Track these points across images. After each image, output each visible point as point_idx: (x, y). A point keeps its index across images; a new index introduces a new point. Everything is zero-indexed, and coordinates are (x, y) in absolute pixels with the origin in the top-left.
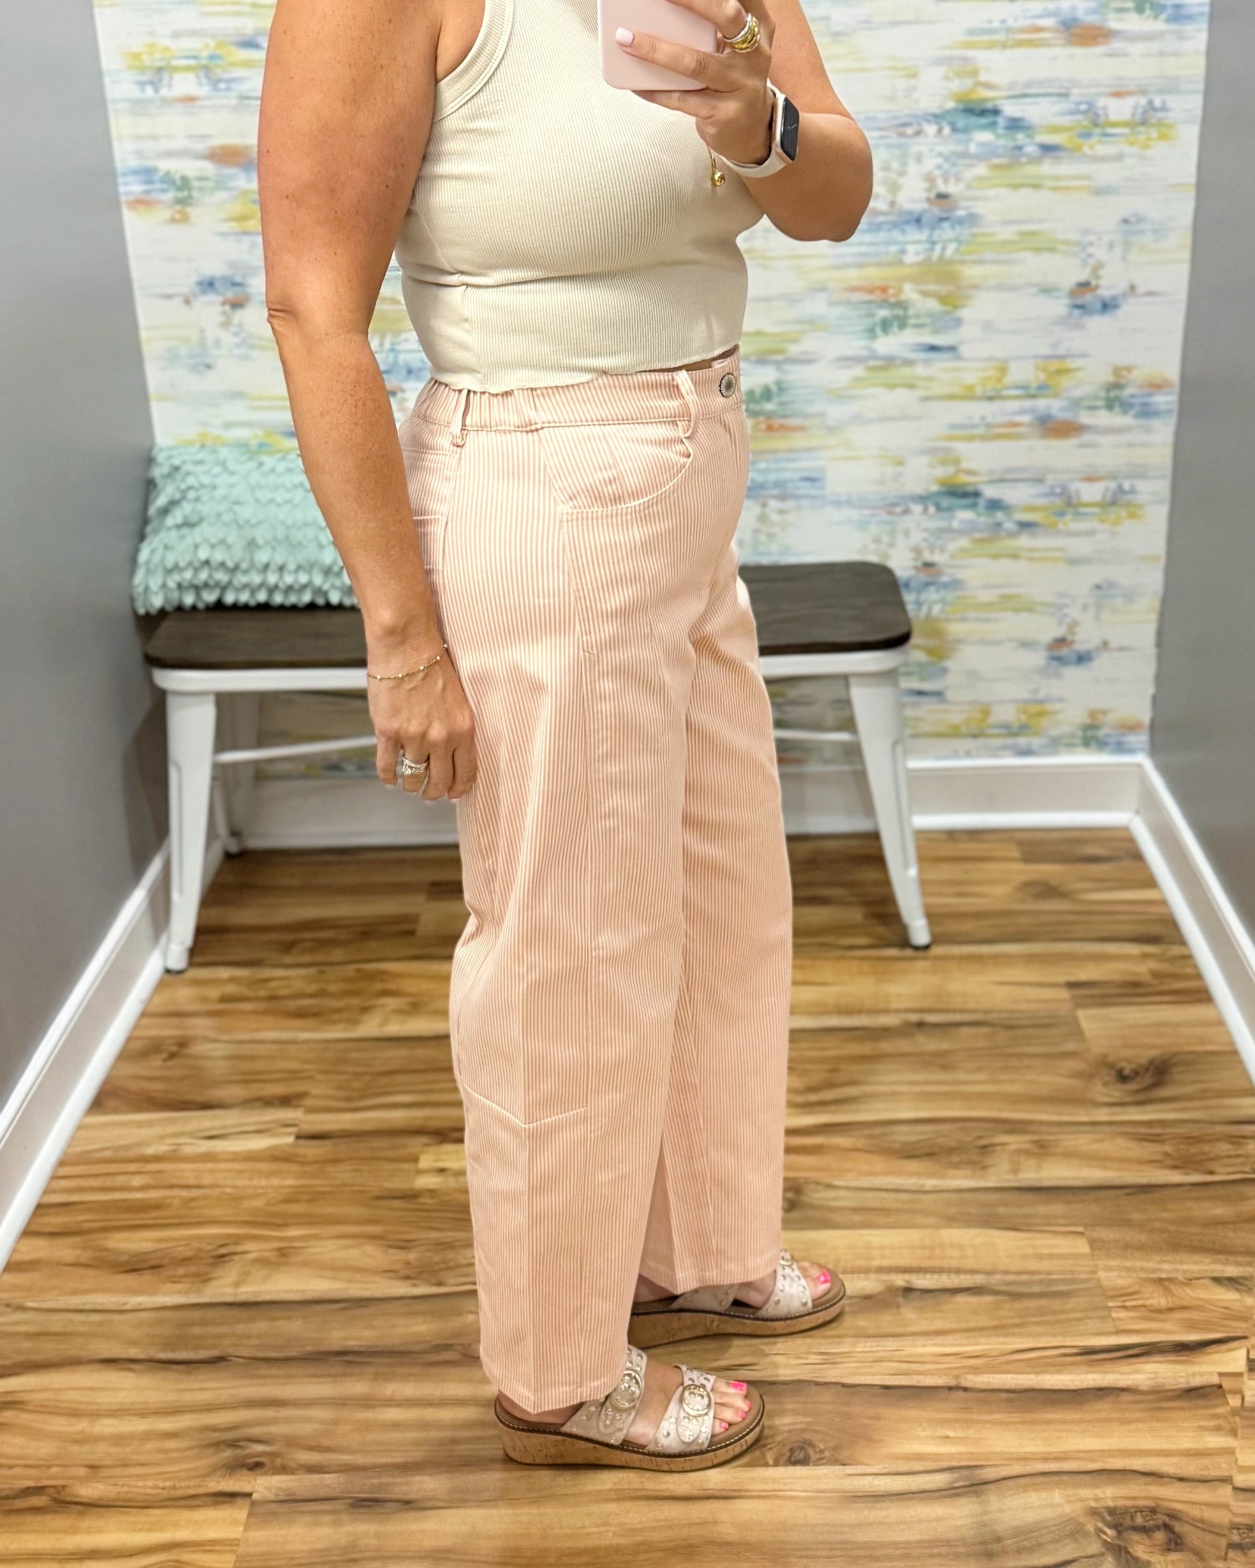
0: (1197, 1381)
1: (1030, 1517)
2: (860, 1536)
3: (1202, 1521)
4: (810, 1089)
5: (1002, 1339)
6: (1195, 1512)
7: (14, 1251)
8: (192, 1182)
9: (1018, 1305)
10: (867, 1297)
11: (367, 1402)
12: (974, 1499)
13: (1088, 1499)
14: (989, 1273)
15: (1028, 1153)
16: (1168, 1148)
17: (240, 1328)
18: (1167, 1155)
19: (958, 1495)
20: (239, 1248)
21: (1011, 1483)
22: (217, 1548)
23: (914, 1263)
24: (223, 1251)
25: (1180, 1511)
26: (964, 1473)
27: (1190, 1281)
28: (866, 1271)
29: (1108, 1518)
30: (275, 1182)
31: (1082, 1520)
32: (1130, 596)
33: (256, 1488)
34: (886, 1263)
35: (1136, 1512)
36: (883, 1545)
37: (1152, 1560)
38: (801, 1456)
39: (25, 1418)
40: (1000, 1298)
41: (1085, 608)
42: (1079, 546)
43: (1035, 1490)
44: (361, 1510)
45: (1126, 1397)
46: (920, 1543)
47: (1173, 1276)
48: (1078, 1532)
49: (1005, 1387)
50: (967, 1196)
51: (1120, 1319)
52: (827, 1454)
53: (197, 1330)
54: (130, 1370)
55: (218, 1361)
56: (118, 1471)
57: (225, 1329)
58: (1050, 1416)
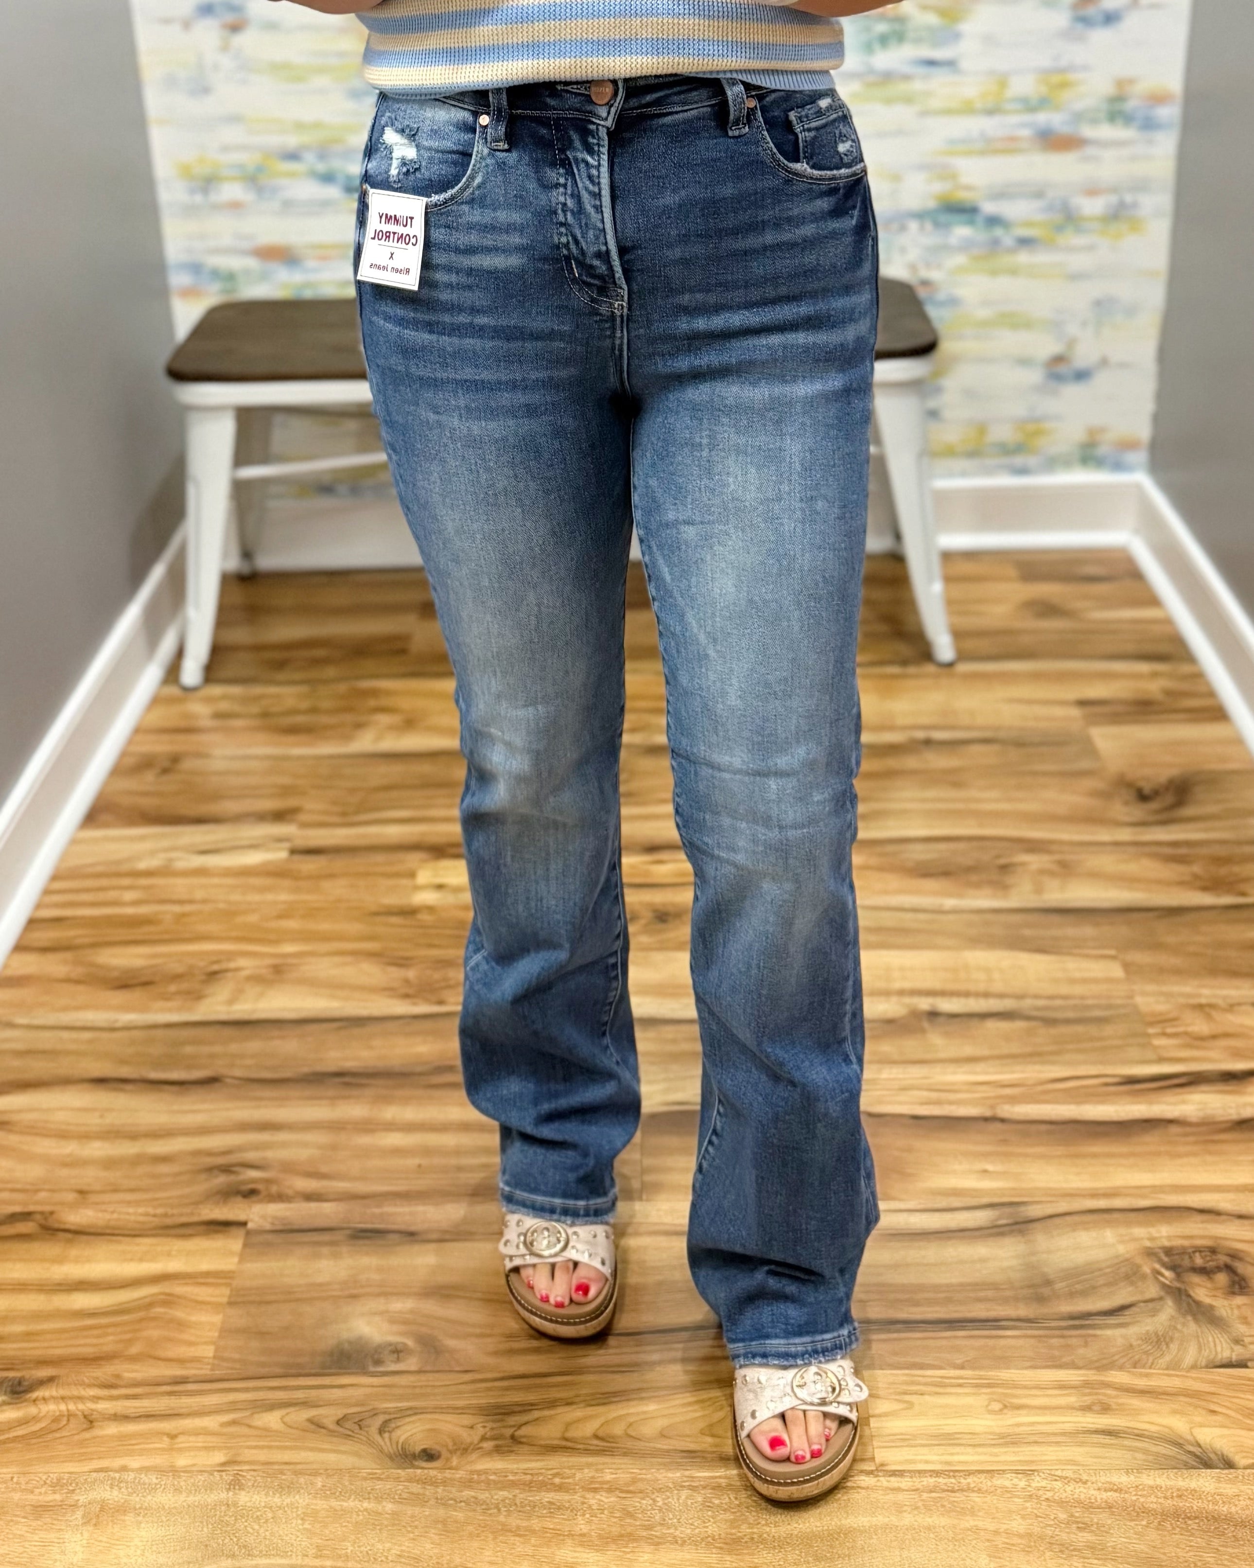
0: (1247, 1113)
1: (1080, 1258)
5: (1038, 1067)
8: (184, 897)
9: (1053, 1031)
10: (890, 1022)
11: (367, 1126)
12: (1019, 1239)
13: (1142, 1239)
14: (1020, 997)
15: (1051, 874)
16: (1196, 868)
17: (235, 1047)
18: (1196, 877)
19: (1002, 1234)
20: (232, 965)
21: (1057, 1221)
22: (209, 1280)
23: (937, 985)
24: (216, 967)
25: (1243, 1251)
26: (1007, 1210)
27: (1231, 1007)
28: (885, 993)
29: (1166, 1259)
30: (269, 897)
31: (1139, 1260)
32: (1131, 311)
33: (251, 1216)
34: (907, 985)
35: (1194, 1252)
36: (923, 1288)
37: (1214, 1303)
39: (13, 1139)
40: (1033, 1024)
41: (1084, 324)
42: (1079, 262)
43: (1085, 1230)
44: (361, 1242)
45: (1174, 1129)
47: (1213, 1001)
48: (1135, 1274)
49: (1047, 1118)
50: (990, 917)
51: (1159, 1047)
53: (189, 1050)
54: (122, 1090)
55: (211, 1081)
56: (107, 1197)
57: (217, 1049)
58: (1094, 1148)
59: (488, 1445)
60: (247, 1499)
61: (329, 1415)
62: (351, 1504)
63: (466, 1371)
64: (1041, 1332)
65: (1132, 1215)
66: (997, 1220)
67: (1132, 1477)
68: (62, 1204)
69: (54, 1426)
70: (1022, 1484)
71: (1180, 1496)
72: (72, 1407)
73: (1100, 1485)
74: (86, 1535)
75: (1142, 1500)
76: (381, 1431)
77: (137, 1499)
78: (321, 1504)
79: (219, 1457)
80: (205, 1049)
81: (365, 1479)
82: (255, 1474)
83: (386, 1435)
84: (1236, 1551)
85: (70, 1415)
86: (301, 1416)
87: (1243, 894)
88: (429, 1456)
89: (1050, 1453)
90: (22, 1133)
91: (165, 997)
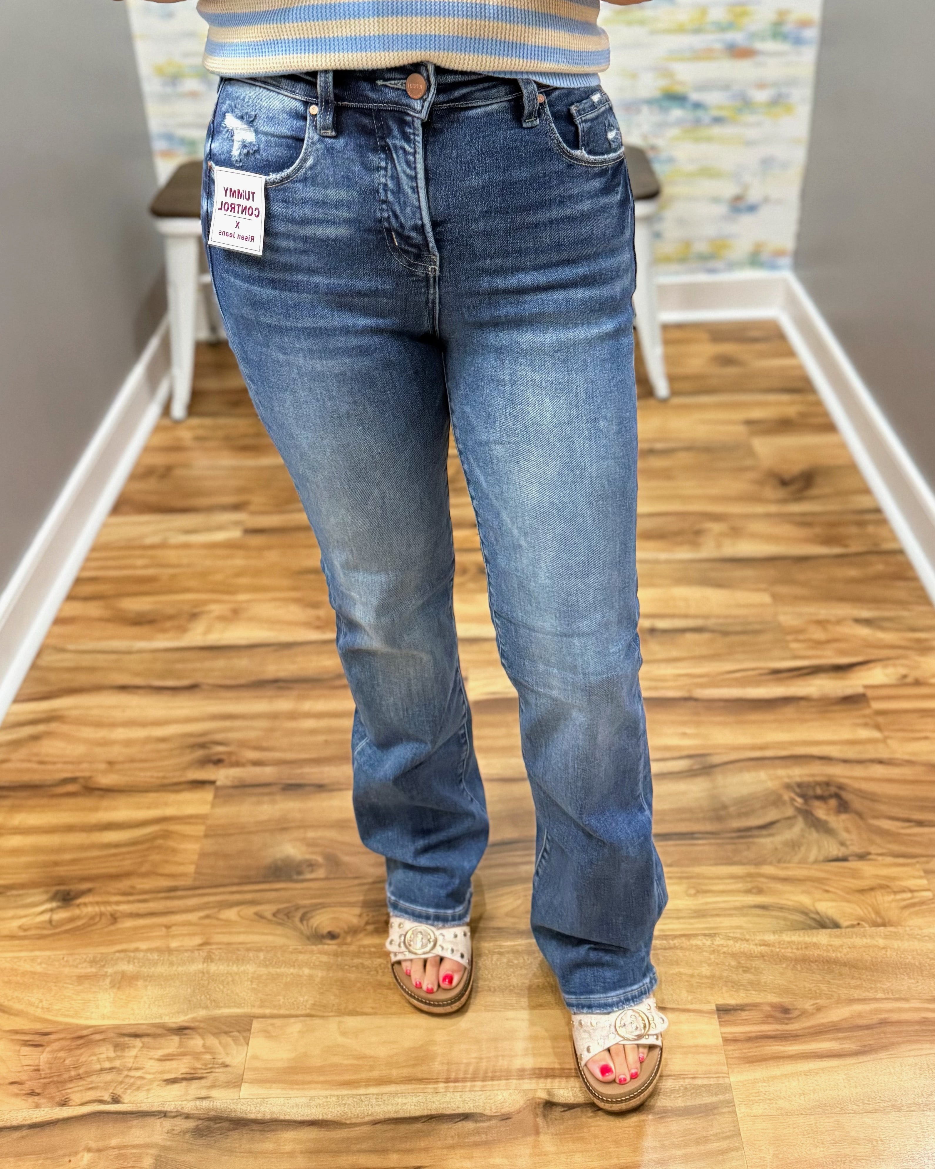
0: (849, 692)
1: (745, 791)
3: (860, 791)
5: (716, 664)
6: (856, 785)
7: (60, 610)
8: (175, 563)
9: (727, 639)
11: (294, 716)
12: (707, 779)
13: (783, 777)
14: (708, 617)
15: (726, 535)
16: (817, 530)
17: (208, 664)
18: (817, 536)
19: (696, 775)
20: (207, 608)
21: (731, 766)
22: (192, 821)
23: (655, 611)
24: (195, 611)
25: (847, 785)
26: (699, 759)
27: (839, 622)
29: (798, 790)
30: (229, 563)
31: (780, 792)
32: (784, 167)
33: (219, 777)
35: (816, 785)
37: (828, 819)
39: (64, 728)
40: (715, 635)
41: (755, 175)
42: (752, 133)
43: (747, 771)
44: (289, 793)
45: (803, 703)
47: (827, 618)
48: (779, 801)
49: (723, 697)
50: (688, 565)
51: (793, 649)
53: (179, 666)
54: (136, 694)
55: (193, 687)
56: (127, 766)
57: (198, 665)
58: (753, 717)
59: (370, 928)
60: (216, 968)
61: (268, 910)
62: (283, 970)
63: (356, 878)
64: (720, 841)
65: (777, 762)
66: (693, 767)
67: (777, 936)
68: (97, 770)
69: (92, 922)
70: (708, 943)
71: (806, 948)
72: (103, 909)
73: (757, 942)
74: (112, 995)
75: (783, 951)
76: (302, 920)
77: (145, 970)
78: (263, 971)
79: (198, 940)
80: (190, 666)
81: (292, 953)
82: (221, 951)
83: (305, 922)
84: (841, 982)
85: (102, 914)
86: (249, 911)
87: (846, 546)
88: (332, 936)
89: (726, 922)
90: (70, 723)
91: (164, 631)
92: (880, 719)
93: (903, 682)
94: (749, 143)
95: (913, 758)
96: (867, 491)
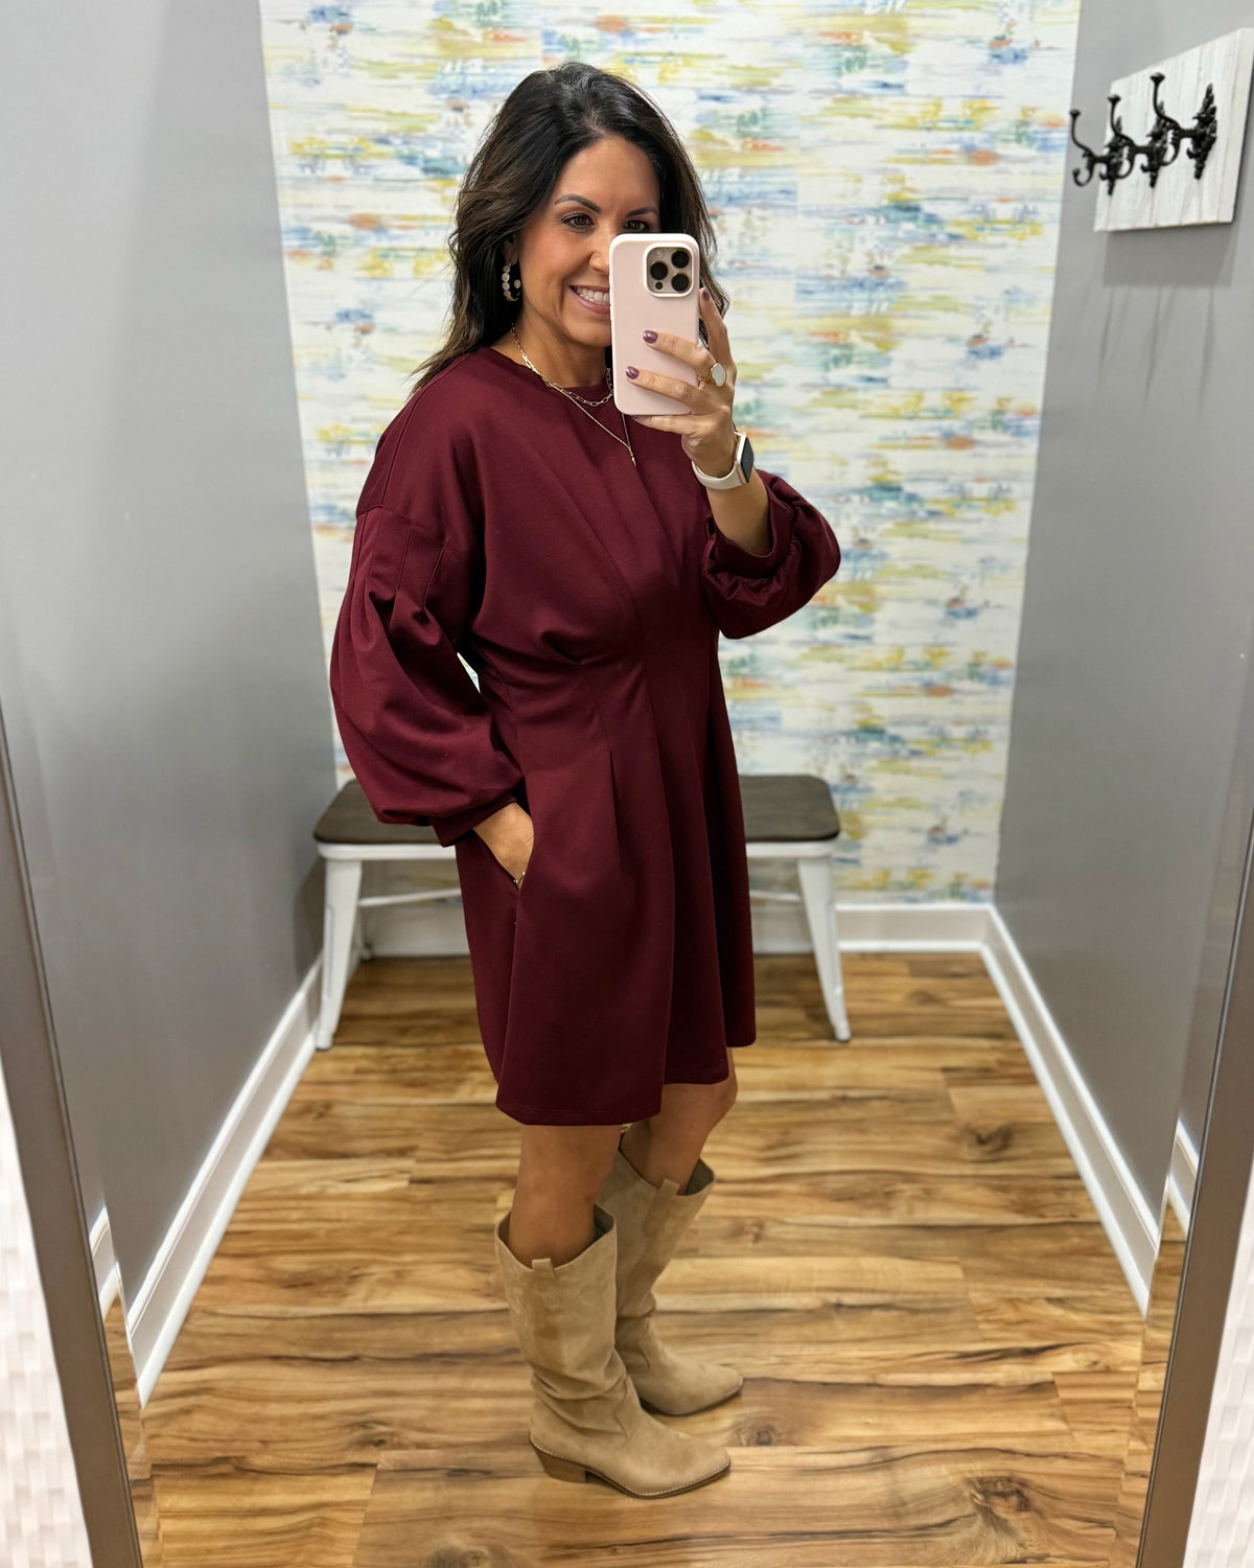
0: (1038, 1378)
1: (926, 1486)
2: (808, 1502)
3: (1042, 1487)
4: (770, 1148)
5: (904, 1346)
6: (1039, 1481)
7: (209, 1268)
8: (334, 1217)
9: (915, 1318)
10: (810, 1312)
11: (459, 1394)
12: (887, 1473)
13: (964, 1472)
14: (896, 1293)
15: (919, 1199)
16: (1013, 1196)
17: (369, 1334)
18: (1013, 1202)
19: (875, 1469)
20: (367, 1271)
21: (911, 1460)
22: (350, 1507)
23: (842, 1284)
24: (356, 1272)
25: (1029, 1481)
26: (879, 1452)
27: (1031, 1301)
28: (808, 1290)
29: (979, 1486)
30: (394, 1217)
31: (960, 1488)
32: (984, 800)
33: (380, 1460)
34: (823, 1283)
35: (998, 1481)
36: (824, 1509)
37: (1009, 1519)
38: (765, 1438)
39: (216, 1402)
40: (904, 1313)
41: (953, 807)
42: (950, 767)
43: (929, 1465)
44: (454, 1479)
45: (990, 1391)
46: (848, 1507)
47: (1019, 1296)
48: (958, 1497)
49: (908, 1384)
50: (878, 1231)
51: (984, 1330)
52: (783, 1437)
53: (337, 1335)
54: (290, 1365)
55: (353, 1360)
56: (281, 1446)
57: (358, 1335)
58: (938, 1406)
64: (896, 1540)
65: (959, 1455)
66: (872, 1459)
68: (250, 1450)
80: (350, 1335)
87: (1042, 1216)
90: (221, 1397)
91: (321, 1295)
92: (1067, 1409)
93: (1094, 1369)
94: (949, 777)
95: (1098, 1453)
96: (1067, 1154)
